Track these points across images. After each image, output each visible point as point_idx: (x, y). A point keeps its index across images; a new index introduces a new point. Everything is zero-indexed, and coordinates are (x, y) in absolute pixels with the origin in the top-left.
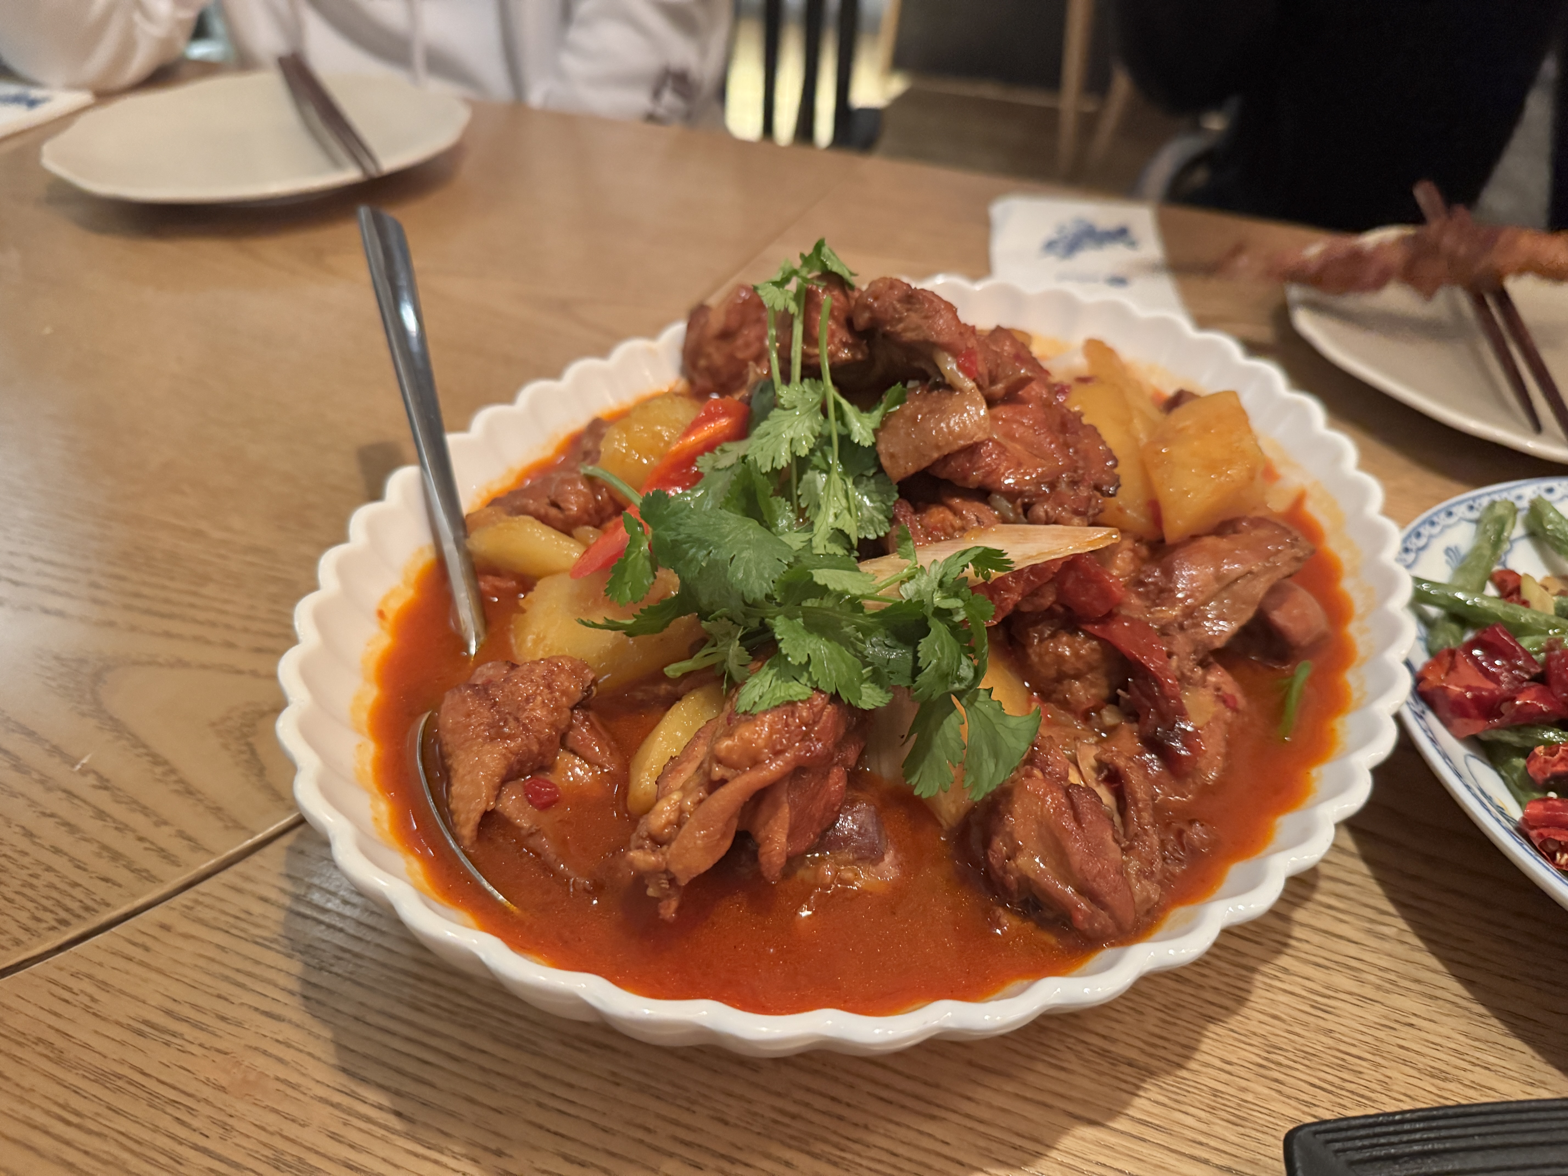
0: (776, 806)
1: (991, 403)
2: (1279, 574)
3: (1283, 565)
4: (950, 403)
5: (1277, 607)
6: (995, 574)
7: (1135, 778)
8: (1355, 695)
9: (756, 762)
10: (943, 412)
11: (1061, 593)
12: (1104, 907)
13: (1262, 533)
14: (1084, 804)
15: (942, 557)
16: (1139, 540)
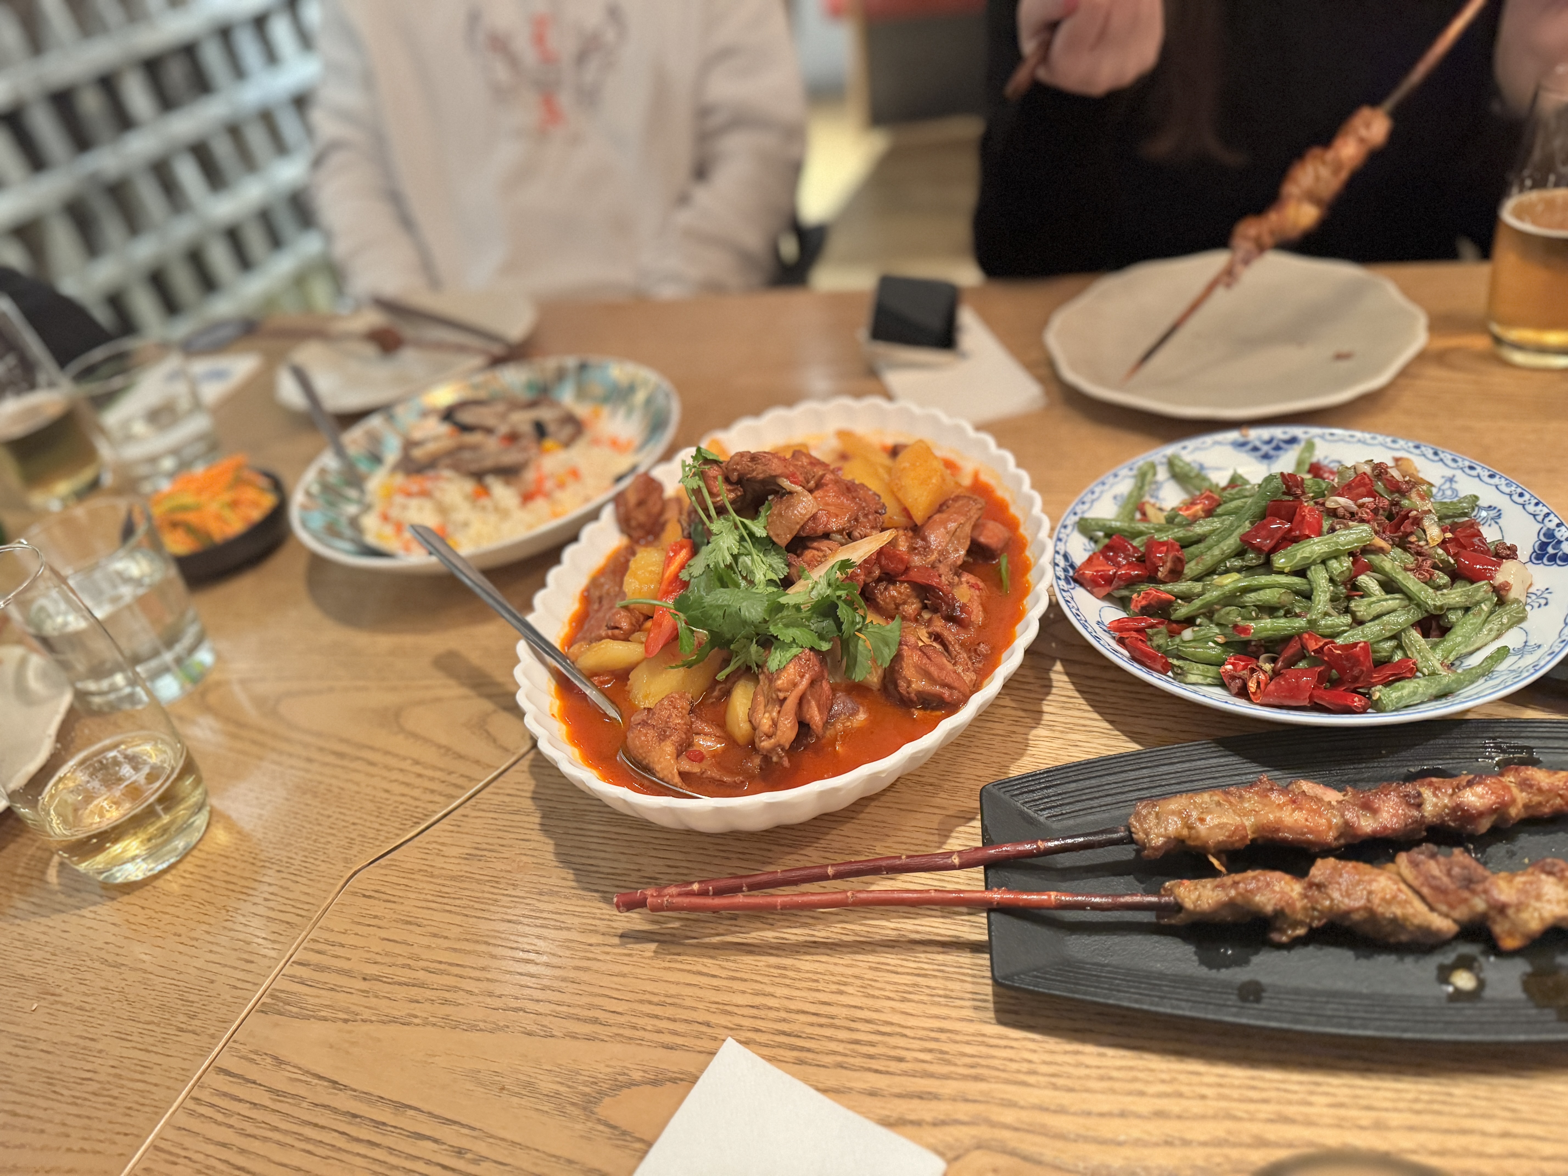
0: (809, 702)
1: (811, 491)
2: (974, 519)
3: (974, 515)
4: (794, 500)
5: (980, 535)
6: (850, 571)
7: (946, 633)
8: (1032, 560)
9: (795, 685)
10: (793, 506)
11: (881, 567)
12: (955, 688)
13: (960, 503)
14: (930, 653)
15: (823, 573)
16: (906, 529)
